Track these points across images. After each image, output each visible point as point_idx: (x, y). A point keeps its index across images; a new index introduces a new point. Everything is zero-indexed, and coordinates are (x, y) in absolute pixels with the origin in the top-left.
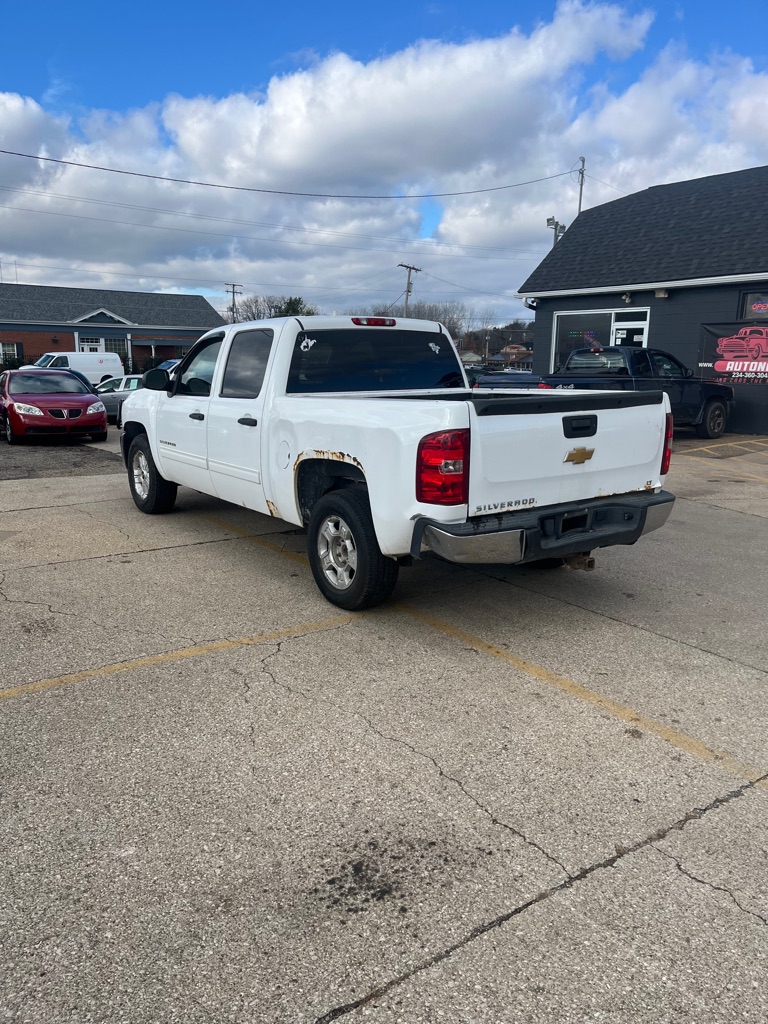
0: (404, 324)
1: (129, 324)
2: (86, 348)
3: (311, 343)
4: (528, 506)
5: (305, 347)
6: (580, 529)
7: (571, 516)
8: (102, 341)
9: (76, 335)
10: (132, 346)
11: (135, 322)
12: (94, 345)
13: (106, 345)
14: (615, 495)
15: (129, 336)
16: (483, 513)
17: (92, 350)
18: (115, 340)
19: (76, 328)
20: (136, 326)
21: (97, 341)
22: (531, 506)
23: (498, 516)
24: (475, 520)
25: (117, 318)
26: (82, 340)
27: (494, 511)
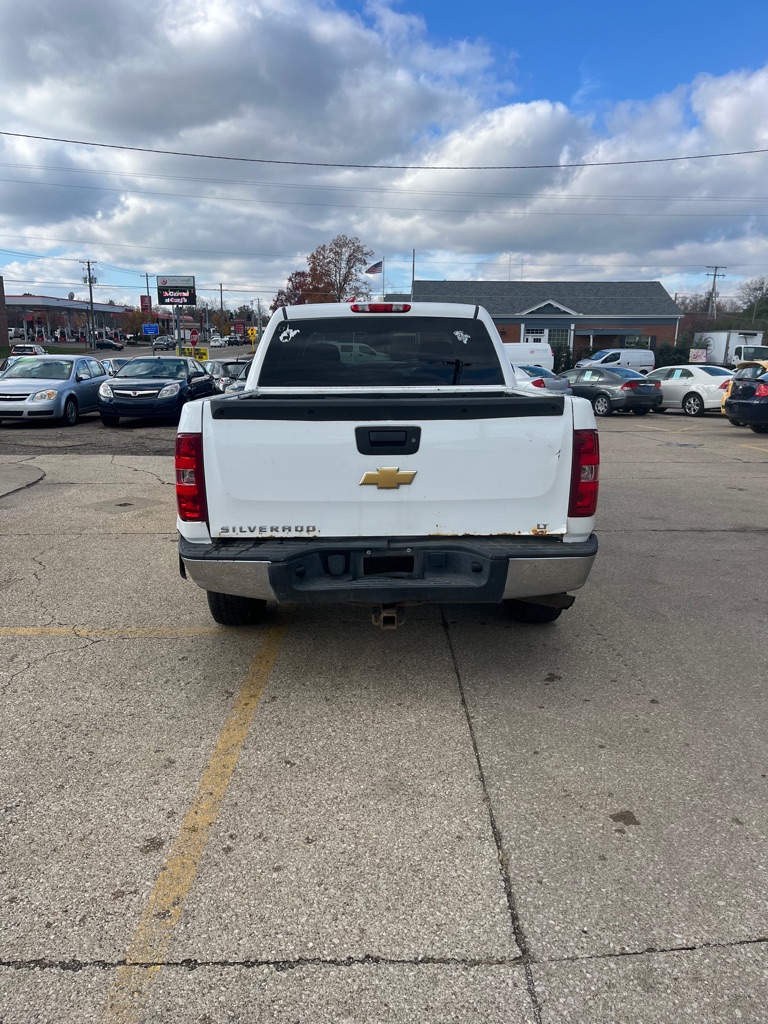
0: (420, 309)
1: (574, 314)
2: (531, 339)
3: (293, 333)
4: (304, 534)
5: (285, 338)
6: (405, 574)
7: (377, 555)
8: (546, 331)
9: (523, 326)
10: (575, 335)
11: (579, 312)
12: (537, 336)
13: (550, 335)
14: (467, 537)
15: (573, 327)
16: (231, 534)
17: (536, 340)
18: (558, 331)
19: (523, 320)
20: (581, 316)
21: (542, 332)
22: (311, 535)
23: (258, 541)
24: (223, 542)
25: (563, 308)
26: (528, 331)
27: (249, 535)
